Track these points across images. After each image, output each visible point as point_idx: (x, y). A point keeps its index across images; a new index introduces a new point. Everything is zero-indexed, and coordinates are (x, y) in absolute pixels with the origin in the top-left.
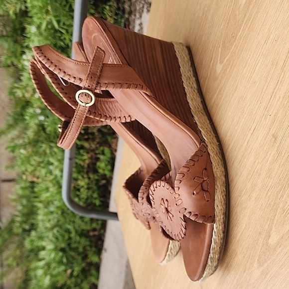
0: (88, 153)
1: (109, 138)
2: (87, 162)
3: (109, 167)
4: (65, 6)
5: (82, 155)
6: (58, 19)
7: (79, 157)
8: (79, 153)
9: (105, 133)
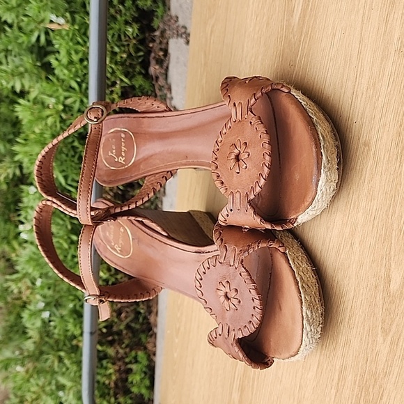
0: (114, 364)
1: (143, 337)
2: (114, 378)
3: (147, 382)
4: (73, 156)
5: (106, 368)
6: (64, 174)
7: (102, 371)
8: (102, 365)
9: (137, 330)
